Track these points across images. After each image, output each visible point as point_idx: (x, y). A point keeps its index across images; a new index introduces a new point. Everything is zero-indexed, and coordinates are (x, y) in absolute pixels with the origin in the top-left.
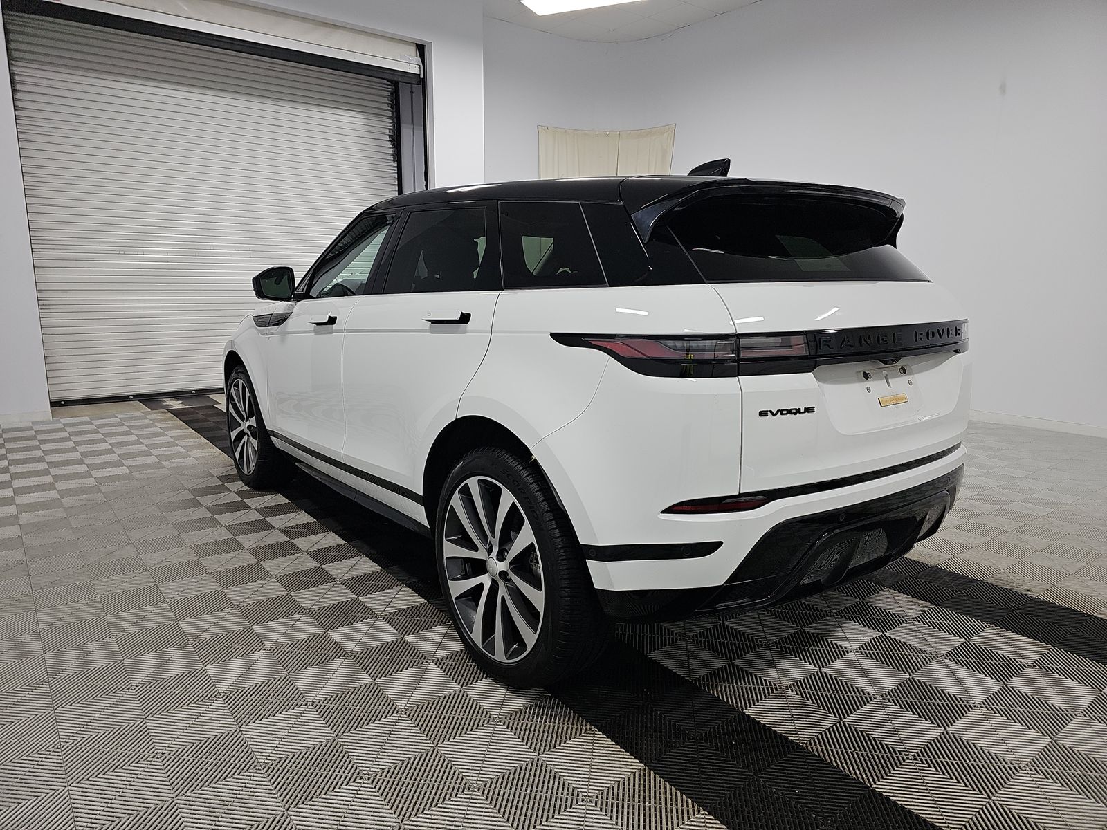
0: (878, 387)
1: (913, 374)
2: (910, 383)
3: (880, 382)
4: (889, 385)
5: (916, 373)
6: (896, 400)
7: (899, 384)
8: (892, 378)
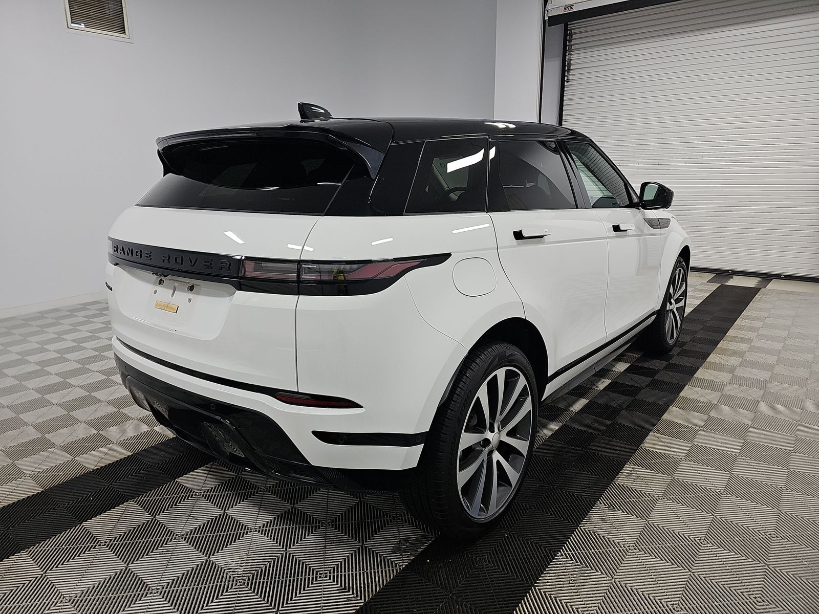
0: (164, 293)
1: (199, 294)
2: (190, 300)
3: (168, 290)
4: (173, 295)
5: (201, 295)
6: (166, 307)
7: (182, 297)
8: (179, 290)
